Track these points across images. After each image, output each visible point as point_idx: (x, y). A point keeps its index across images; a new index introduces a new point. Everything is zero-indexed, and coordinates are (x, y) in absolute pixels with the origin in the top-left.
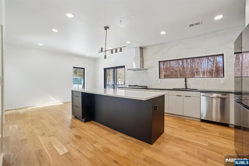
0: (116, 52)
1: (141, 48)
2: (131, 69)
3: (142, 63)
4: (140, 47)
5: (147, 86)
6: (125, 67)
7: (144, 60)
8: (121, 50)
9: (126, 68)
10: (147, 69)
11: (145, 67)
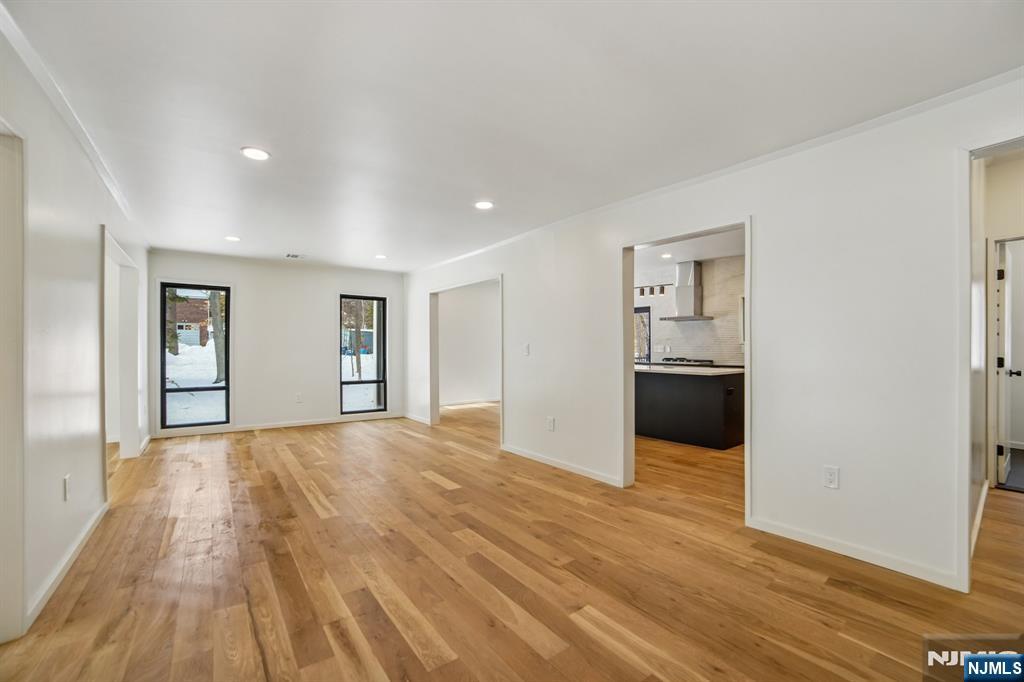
0: (652, 291)
1: (699, 265)
2: (669, 319)
3: (699, 303)
4: (695, 262)
5: (711, 361)
6: (649, 311)
7: (706, 293)
8: (662, 290)
9: (655, 314)
10: (712, 318)
11: (708, 310)
